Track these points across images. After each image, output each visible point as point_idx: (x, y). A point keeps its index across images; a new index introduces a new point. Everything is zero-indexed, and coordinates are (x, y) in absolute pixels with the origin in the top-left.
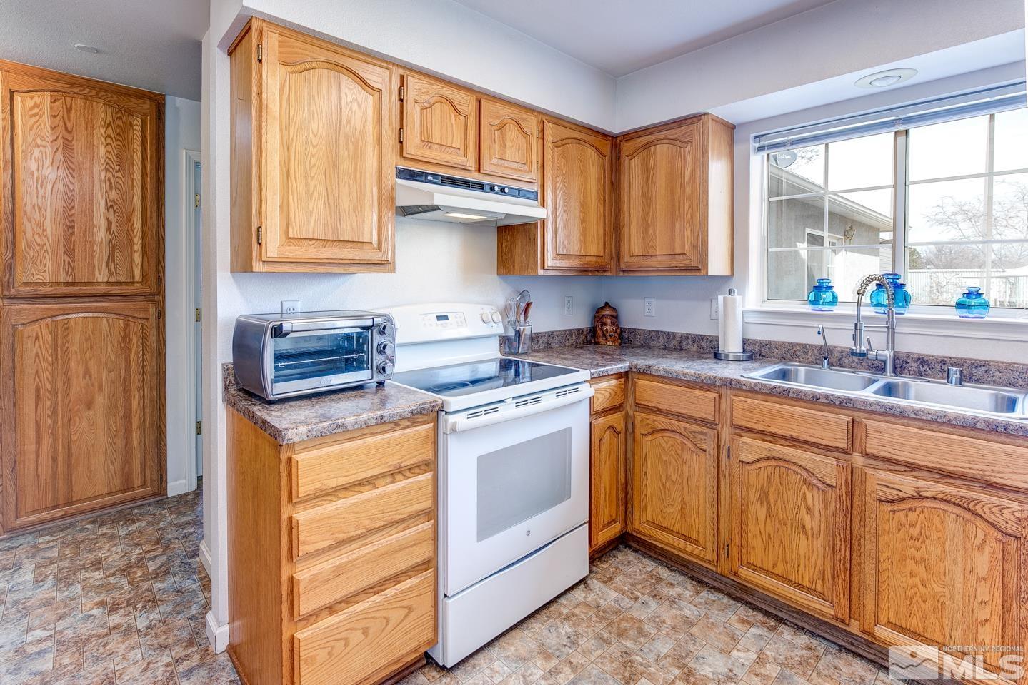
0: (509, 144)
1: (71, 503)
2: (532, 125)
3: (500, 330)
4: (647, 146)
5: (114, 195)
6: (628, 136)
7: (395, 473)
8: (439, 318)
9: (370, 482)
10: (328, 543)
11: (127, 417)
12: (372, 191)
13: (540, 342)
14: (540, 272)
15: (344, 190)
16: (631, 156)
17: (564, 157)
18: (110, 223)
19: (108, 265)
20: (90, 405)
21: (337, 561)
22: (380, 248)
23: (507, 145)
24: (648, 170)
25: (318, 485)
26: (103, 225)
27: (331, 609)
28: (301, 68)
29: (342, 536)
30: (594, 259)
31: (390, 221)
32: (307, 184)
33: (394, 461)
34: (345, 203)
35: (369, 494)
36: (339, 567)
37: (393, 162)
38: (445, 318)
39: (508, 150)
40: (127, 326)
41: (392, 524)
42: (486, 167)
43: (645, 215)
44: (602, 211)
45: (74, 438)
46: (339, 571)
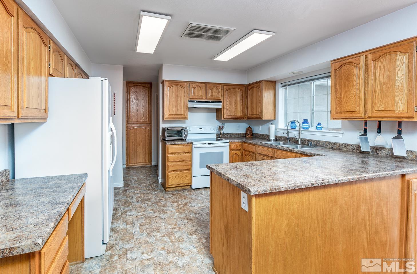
0: (213, 92)
1: (137, 163)
2: (220, 87)
3: (216, 132)
4: (252, 88)
5: (144, 104)
6: (249, 85)
7: (184, 152)
8: (200, 129)
9: (180, 153)
10: (173, 161)
11: (146, 148)
12: (183, 106)
13: (228, 136)
14: (223, 119)
15: (178, 106)
16: (249, 90)
17: (229, 93)
18: (143, 109)
19: (143, 118)
20: (140, 145)
21: (174, 164)
22: (185, 115)
23: (213, 93)
24: (252, 93)
25: (171, 152)
26: (142, 110)
27: (174, 171)
28: (171, 86)
29: (175, 160)
30: (239, 116)
31: (187, 112)
32: (172, 105)
33: (184, 151)
34: (179, 108)
35: (179, 155)
36: (174, 165)
37: (188, 99)
38: (202, 129)
39: (213, 94)
40: (146, 130)
41: (183, 161)
42: (208, 98)
43: (252, 104)
44: (242, 104)
45: (137, 150)
46: (175, 166)
